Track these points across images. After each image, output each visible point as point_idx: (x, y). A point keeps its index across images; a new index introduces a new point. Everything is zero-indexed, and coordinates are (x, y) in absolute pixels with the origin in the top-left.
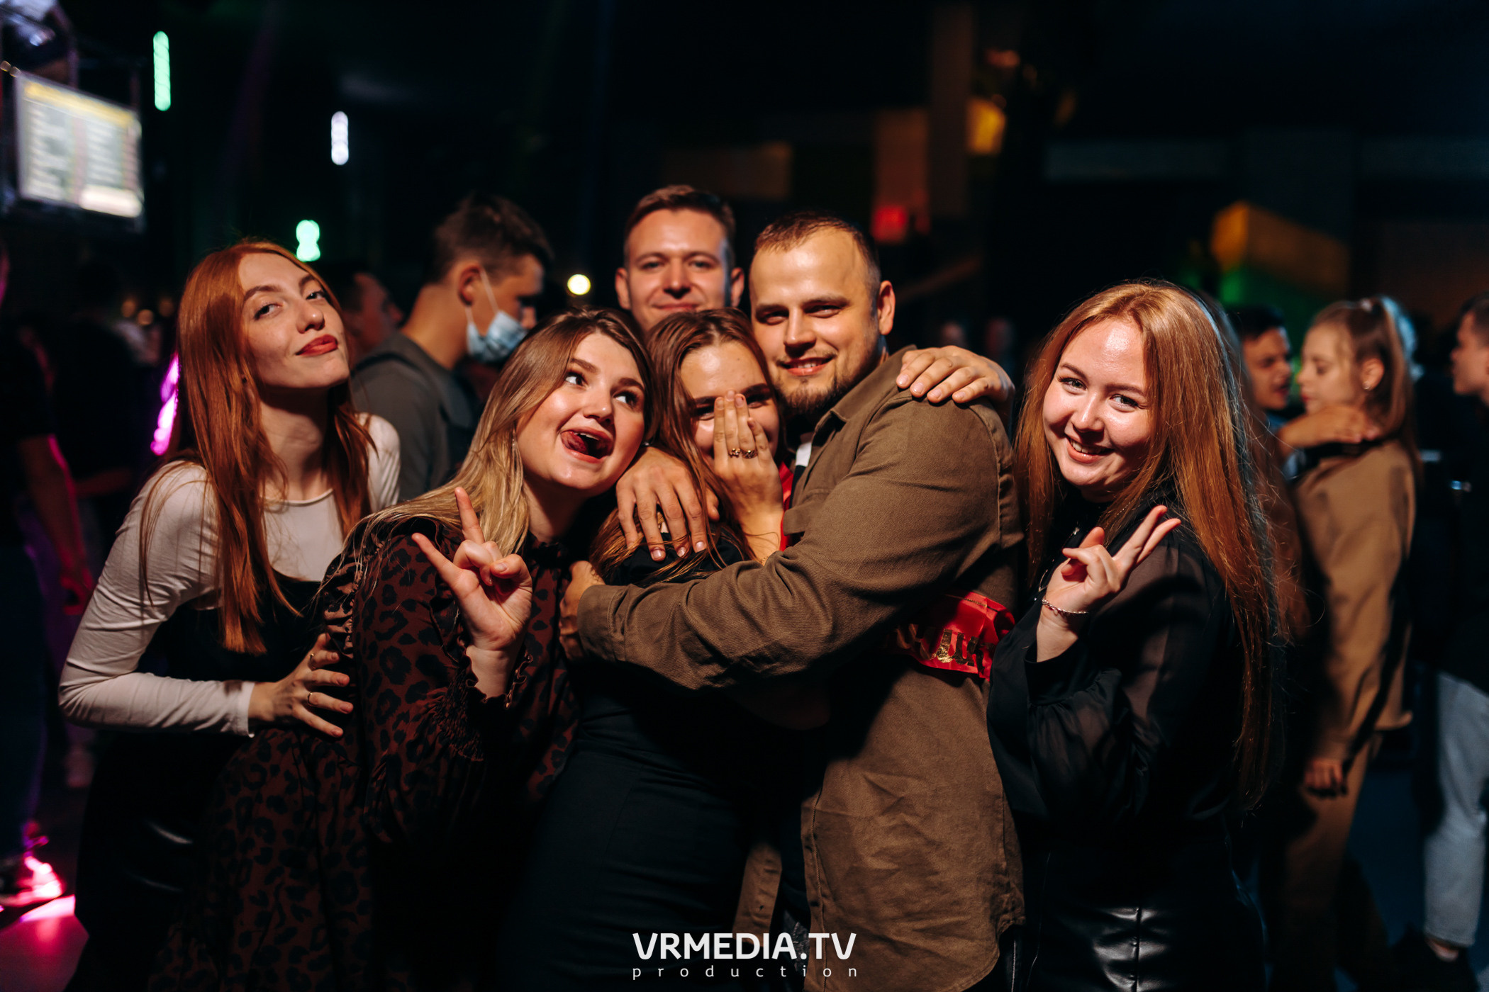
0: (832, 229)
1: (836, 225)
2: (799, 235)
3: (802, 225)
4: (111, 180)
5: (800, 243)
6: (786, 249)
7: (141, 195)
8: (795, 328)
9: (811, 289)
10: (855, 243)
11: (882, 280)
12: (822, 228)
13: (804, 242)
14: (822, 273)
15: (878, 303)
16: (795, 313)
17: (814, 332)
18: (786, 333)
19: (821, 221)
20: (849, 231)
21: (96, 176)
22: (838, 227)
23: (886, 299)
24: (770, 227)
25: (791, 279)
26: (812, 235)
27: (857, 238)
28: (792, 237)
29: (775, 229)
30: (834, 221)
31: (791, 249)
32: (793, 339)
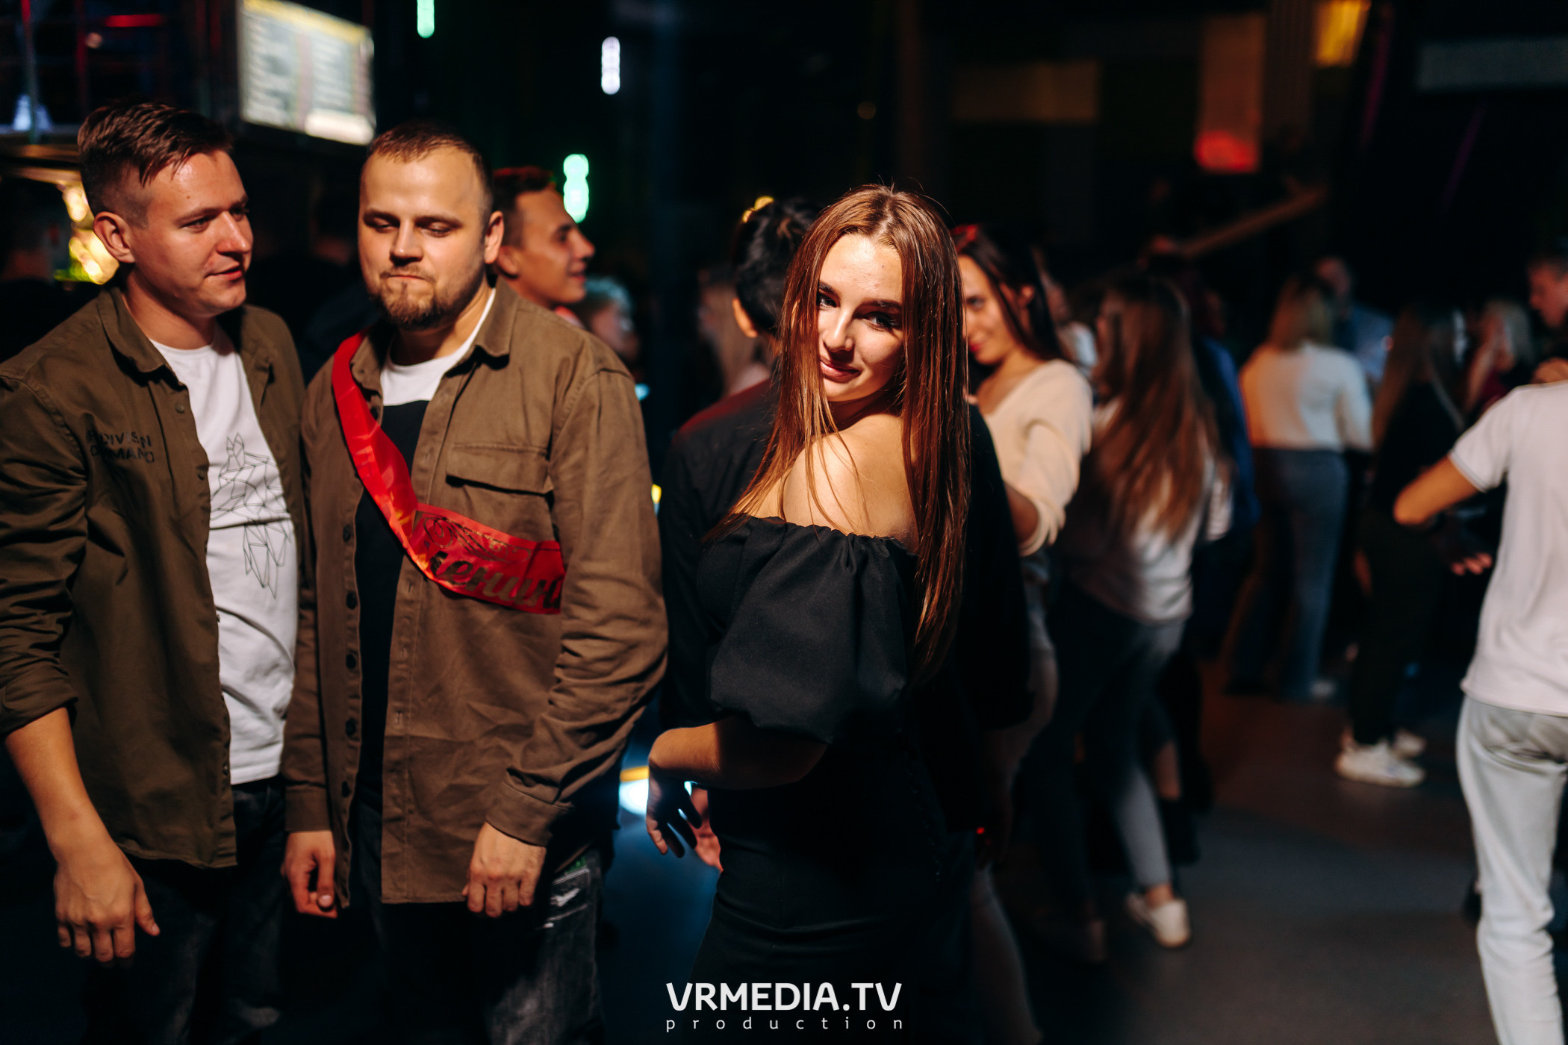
0: (453, 149)
1: (457, 145)
2: (421, 149)
3: (424, 139)
4: (339, 103)
5: (420, 157)
6: (406, 160)
7: (374, 120)
8: (406, 240)
9: (426, 205)
10: (474, 166)
11: (494, 210)
12: (444, 145)
13: (425, 157)
14: (439, 191)
15: (487, 231)
16: (407, 226)
17: (422, 250)
18: (395, 243)
19: (445, 138)
20: (470, 152)
21: (322, 99)
22: (459, 147)
23: (495, 228)
24: (390, 133)
25: (406, 191)
26: (433, 152)
27: (476, 160)
28: (413, 149)
29: (396, 136)
30: (457, 140)
31: (410, 161)
32: (401, 251)
